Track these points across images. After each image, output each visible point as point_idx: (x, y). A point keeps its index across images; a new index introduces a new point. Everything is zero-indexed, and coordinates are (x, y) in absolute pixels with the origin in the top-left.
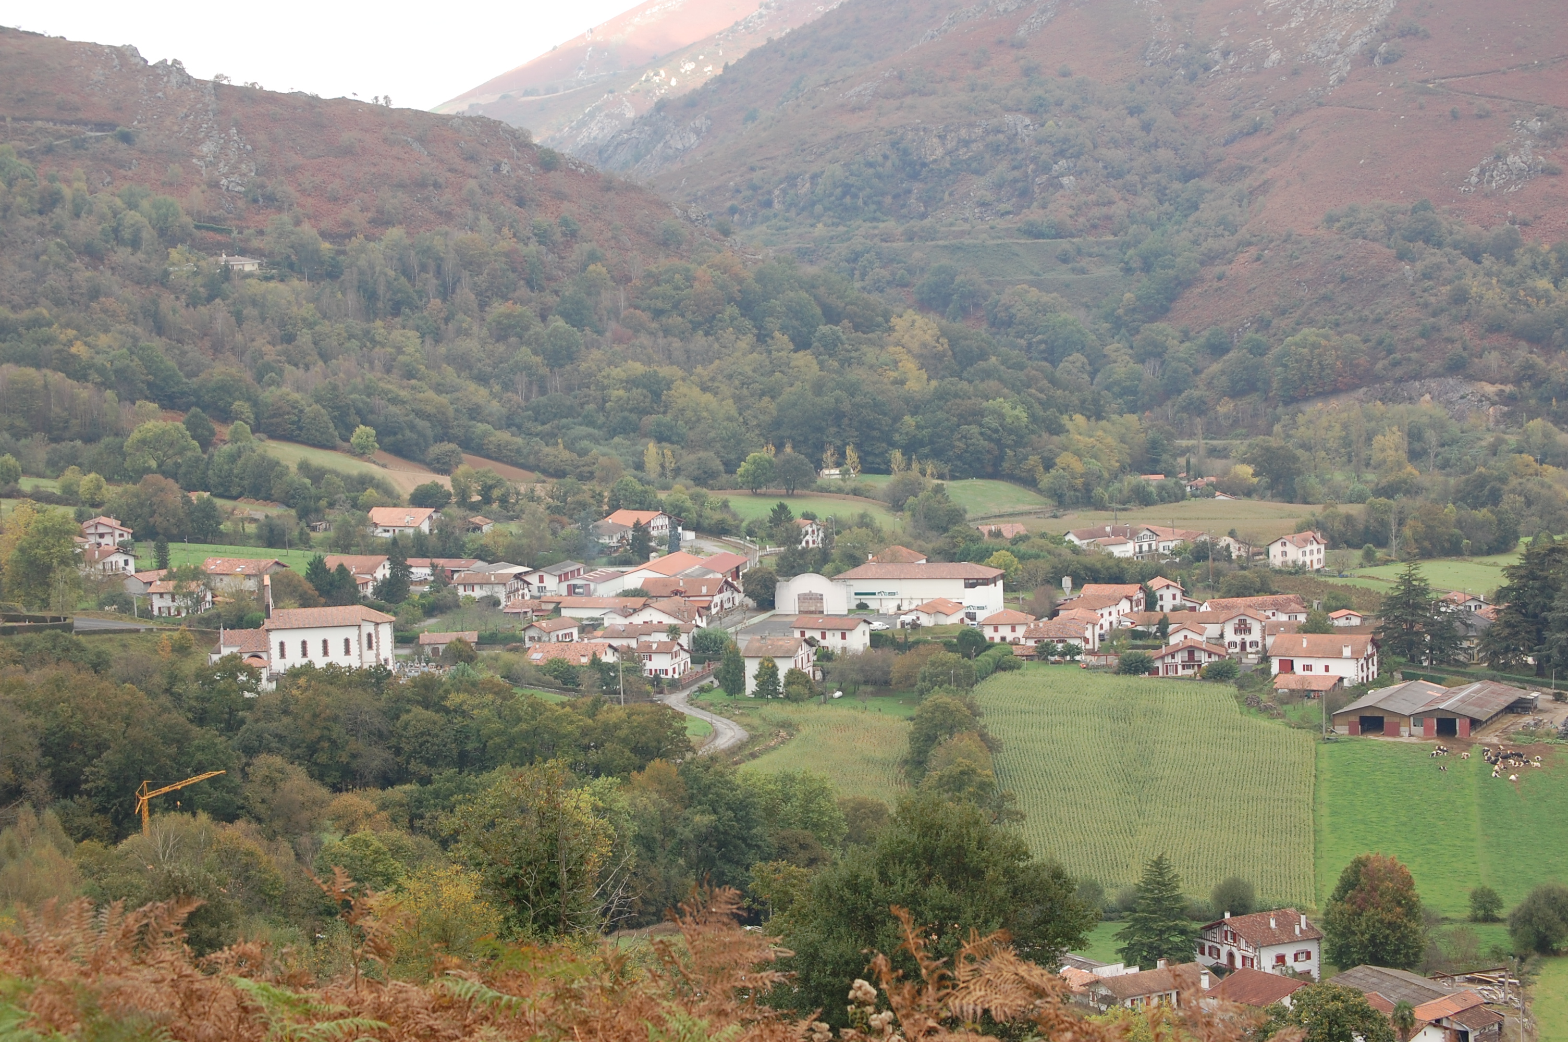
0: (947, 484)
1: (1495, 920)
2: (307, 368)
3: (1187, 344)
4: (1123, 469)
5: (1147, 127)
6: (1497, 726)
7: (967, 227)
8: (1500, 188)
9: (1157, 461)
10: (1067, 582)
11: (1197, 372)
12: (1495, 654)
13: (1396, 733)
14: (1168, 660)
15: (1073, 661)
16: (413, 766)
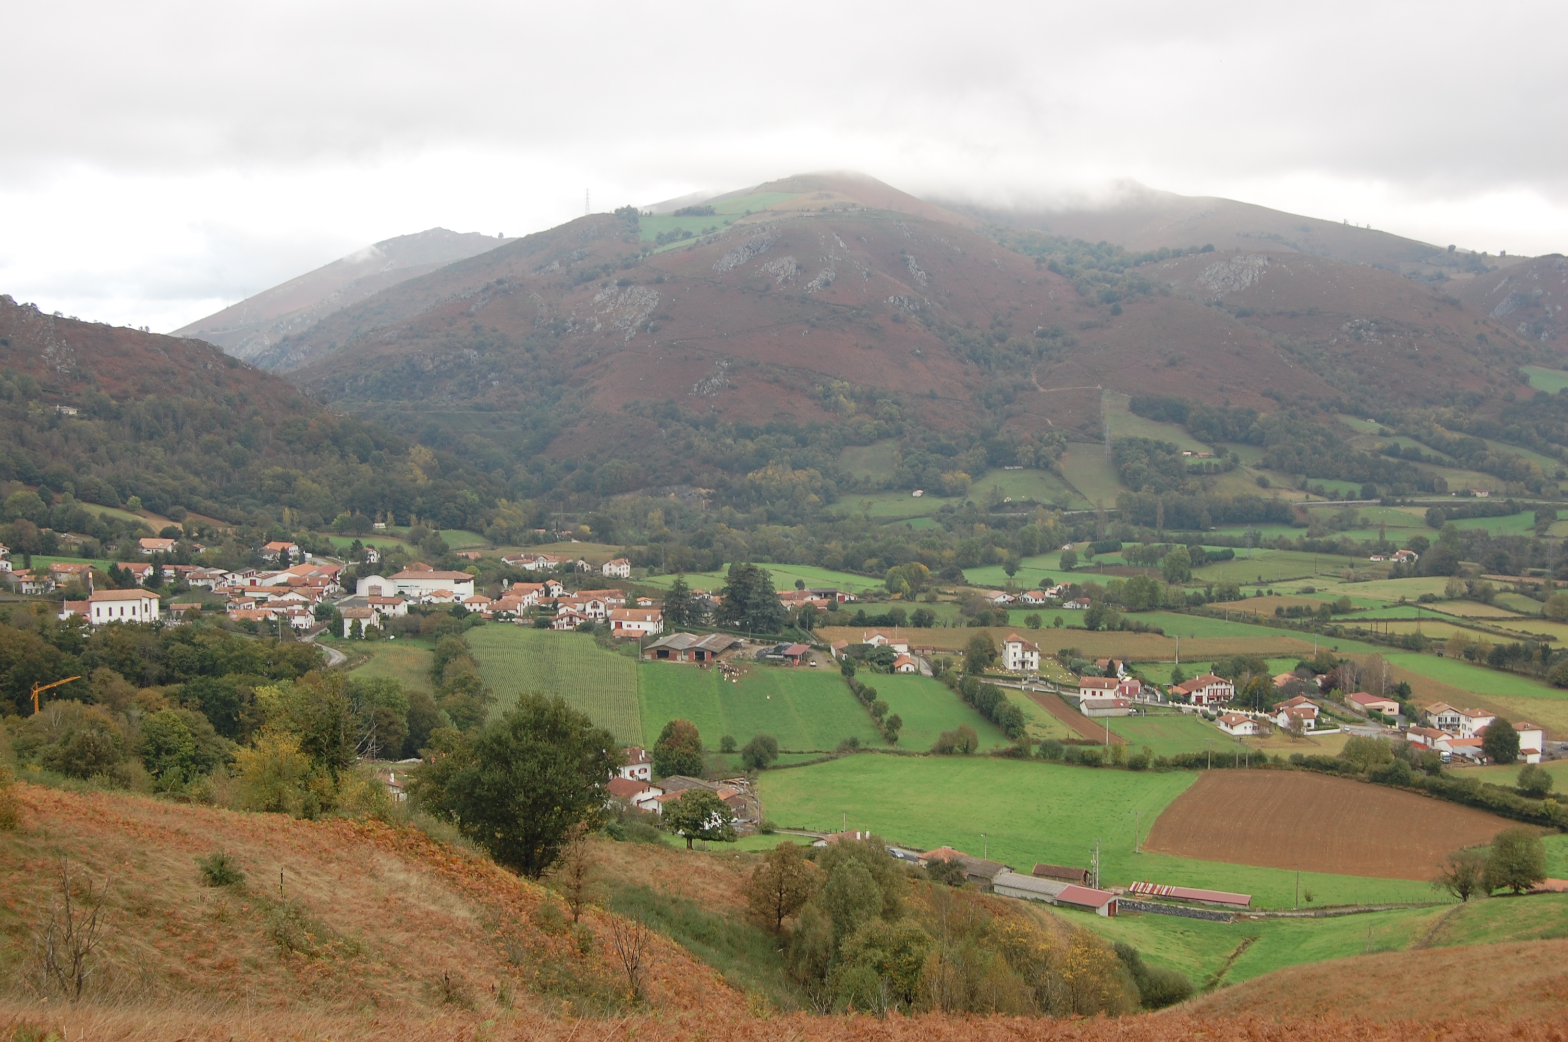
0: (441, 532)
1: (733, 752)
2: (103, 465)
3: (555, 466)
4: (525, 526)
5: (535, 358)
6: (724, 655)
7: (444, 404)
8: (708, 394)
9: (542, 523)
10: (505, 582)
11: (559, 479)
12: (721, 620)
13: (675, 659)
14: (560, 621)
15: (511, 621)
16: (177, 674)
